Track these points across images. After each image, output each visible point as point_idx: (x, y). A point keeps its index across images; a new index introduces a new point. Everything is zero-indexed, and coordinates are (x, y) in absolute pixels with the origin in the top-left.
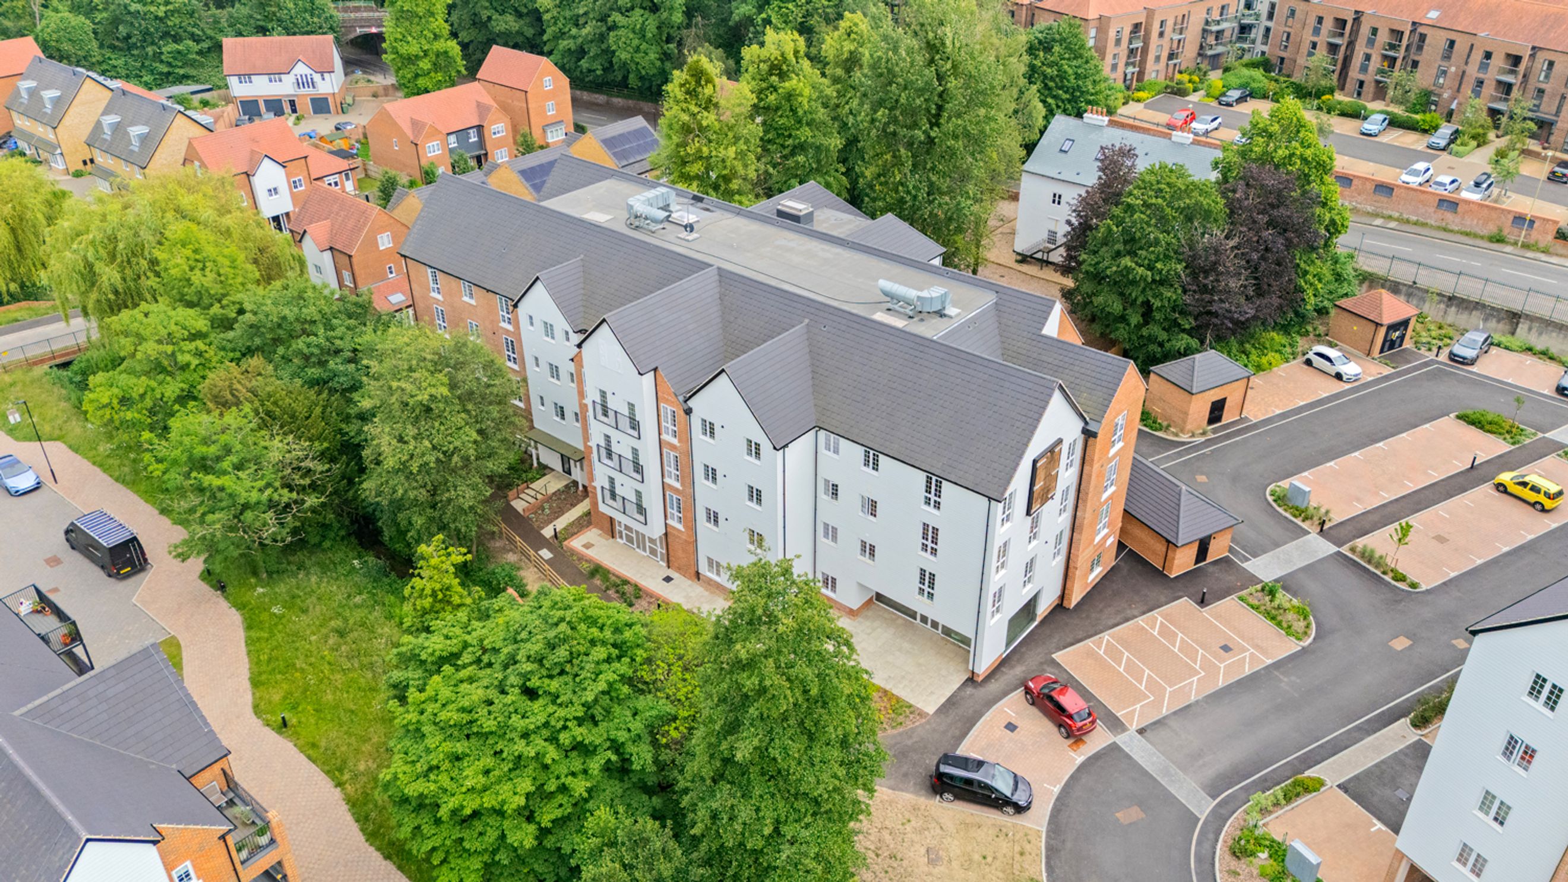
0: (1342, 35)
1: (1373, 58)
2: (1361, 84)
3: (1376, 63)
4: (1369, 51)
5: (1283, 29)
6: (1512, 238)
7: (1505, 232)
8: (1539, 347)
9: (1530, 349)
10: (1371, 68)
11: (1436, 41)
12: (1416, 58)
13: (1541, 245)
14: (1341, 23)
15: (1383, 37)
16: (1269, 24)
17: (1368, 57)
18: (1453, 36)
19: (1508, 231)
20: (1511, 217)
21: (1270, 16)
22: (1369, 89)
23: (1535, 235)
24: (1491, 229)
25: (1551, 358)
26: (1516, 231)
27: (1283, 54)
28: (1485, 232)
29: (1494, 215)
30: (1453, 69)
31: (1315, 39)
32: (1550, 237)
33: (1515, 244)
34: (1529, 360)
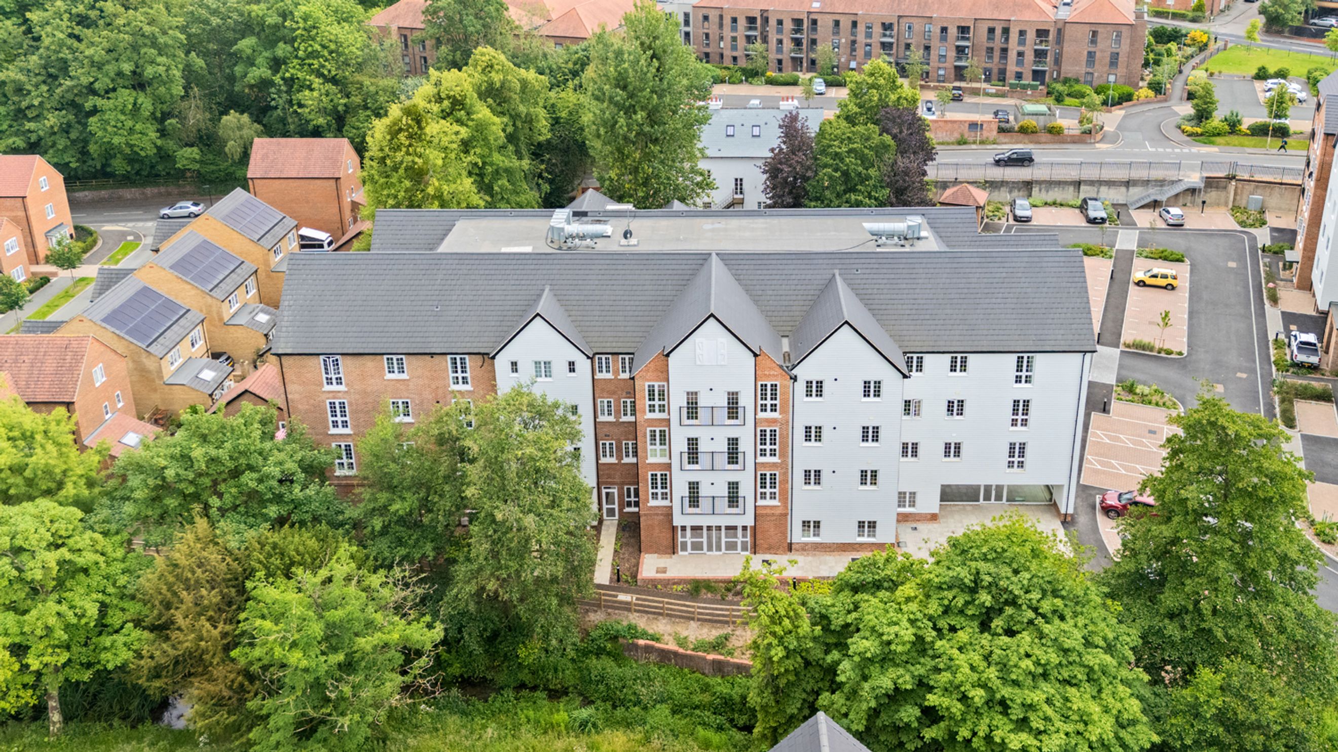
0: (755, 29)
1: (785, 41)
2: (780, 62)
3: (788, 45)
4: (779, 37)
5: (701, 31)
6: (971, 139)
7: (966, 136)
8: (1049, 201)
9: (1046, 203)
10: (785, 49)
11: (825, 23)
12: (814, 37)
13: (991, 139)
14: (751, 20)
15: (788, 25)
16: (687, 29)
17: (780, 42)
18: (837, 17)
19: (969, 135)
20: (967, 125)
21: (687, 23)
22: (787, 64)
23: (985, 134)
24: (956, 136)
25: (1061, 205)
26: (973, 134)
27: (707, 50)
28: (953, 139)
29: (956, 126)
30: (843, 40)
31: (734, 34)
32: (995, 133)
33: (974, 142)
34: (1053, 210)
